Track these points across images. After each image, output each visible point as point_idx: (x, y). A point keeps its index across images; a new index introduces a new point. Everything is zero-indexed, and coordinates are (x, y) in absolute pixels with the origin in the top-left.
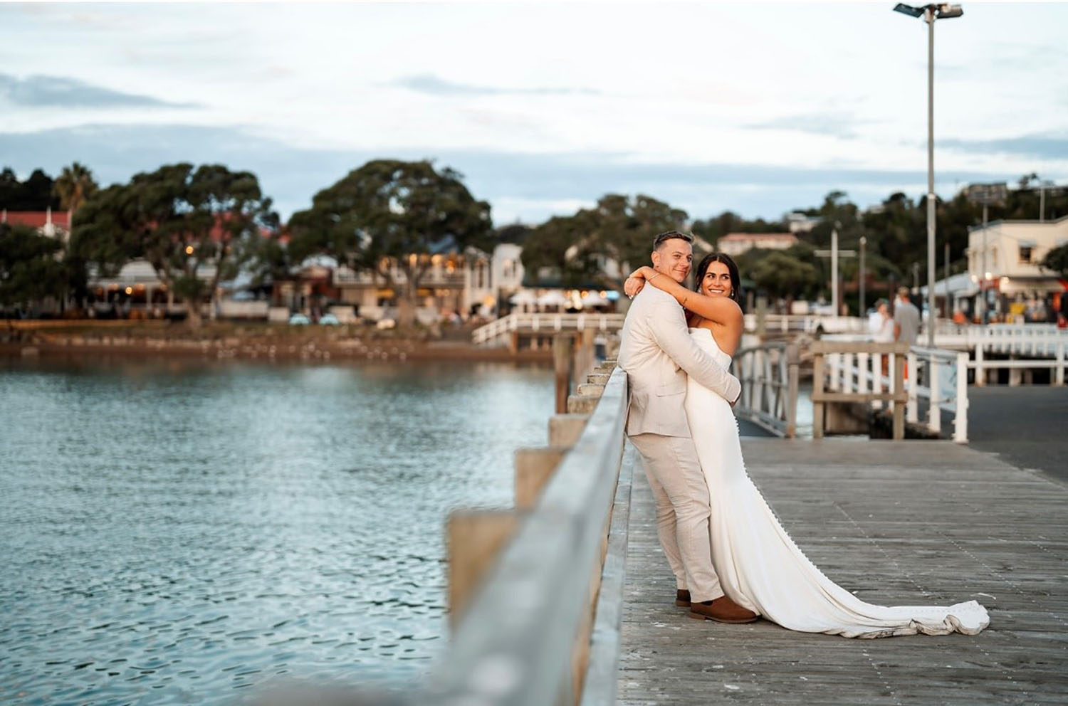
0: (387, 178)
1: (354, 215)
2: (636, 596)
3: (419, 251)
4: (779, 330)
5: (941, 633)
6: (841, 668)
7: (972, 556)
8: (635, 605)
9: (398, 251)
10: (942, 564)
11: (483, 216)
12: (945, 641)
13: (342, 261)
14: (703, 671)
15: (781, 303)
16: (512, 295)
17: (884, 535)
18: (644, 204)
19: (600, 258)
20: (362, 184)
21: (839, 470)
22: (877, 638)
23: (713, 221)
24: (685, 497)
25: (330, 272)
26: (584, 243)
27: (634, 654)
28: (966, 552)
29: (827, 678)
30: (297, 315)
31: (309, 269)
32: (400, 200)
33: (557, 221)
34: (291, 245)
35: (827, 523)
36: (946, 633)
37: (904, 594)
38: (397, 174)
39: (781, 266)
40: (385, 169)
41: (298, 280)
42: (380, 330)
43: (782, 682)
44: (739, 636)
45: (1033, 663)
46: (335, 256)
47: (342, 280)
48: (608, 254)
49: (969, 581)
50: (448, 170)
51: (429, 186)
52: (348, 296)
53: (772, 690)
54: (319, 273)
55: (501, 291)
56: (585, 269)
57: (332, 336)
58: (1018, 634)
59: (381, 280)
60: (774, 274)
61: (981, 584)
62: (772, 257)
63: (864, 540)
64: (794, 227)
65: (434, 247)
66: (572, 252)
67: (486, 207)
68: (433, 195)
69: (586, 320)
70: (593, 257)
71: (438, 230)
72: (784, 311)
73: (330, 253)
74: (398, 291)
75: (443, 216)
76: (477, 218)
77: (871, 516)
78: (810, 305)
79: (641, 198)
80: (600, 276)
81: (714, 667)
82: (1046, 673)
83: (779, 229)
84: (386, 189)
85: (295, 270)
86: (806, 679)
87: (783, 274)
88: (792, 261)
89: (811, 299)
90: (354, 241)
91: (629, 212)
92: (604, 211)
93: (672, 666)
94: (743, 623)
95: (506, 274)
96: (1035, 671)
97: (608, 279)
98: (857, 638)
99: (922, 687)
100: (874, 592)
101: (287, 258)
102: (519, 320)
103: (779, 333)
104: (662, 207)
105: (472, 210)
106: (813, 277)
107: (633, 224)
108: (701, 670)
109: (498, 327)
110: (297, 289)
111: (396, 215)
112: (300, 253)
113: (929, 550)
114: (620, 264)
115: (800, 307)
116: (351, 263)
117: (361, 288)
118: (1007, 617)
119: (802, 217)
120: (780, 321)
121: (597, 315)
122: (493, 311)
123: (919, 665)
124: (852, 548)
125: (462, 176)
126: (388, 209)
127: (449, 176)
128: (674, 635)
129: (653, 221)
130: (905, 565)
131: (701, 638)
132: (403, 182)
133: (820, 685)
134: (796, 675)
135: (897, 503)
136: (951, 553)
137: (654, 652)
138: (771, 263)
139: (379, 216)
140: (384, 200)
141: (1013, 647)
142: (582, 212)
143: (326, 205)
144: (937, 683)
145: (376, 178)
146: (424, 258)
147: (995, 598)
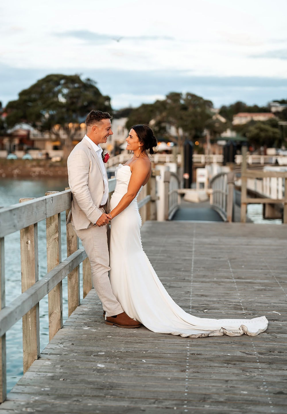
0: (58, 84)
1: (39, 103)
2: (85, 311)
3: (74, 121)
4: (259, 163)
5: (236, 335)
6: (169, 355)
7: (283, 290)
8: (81, 316)
9: (62, 121)
10: (263, 295)
11: (107, 103)
12: (236, 340)
13: (34, 126)
14: (92, 356)
15: (262, 149)
16: (121, 144)
17: (243, 277)
18: (190, 98)
19: (167, 126)
20: (44, 87)
21: (244, 240)
22: (199, 337)
23: (232, 106)
24: (95, 262)
25: (29, 132)
26: (159, 118)
27: (60, 345)
28: (282, 287)
29: (156, 361)
30: (11, 154)
31: (17, 131)
32: (64, 95)
33: (145, 107)
34: (8, 118)
35: (217, 271)
36: (239, 335)
37: (233, 311)
38: (62, 82)
39: (262, 130)
40: (56, 79)
41: (12, 136)
42: (53, 162)
43: (131, 363)
44: (125, 336)
45: (276, 352)
46: (30, 124)
47: (35, 136)
48: (171, 123)
49: (273, 304)
50: (89, 80)
51: (79, 88)
52: (37, 144)
53: (121, 368)
54: (23, 133)
55: (116, 142)
56: (159, 131)
57: (29, 165)
58: (279, 335)
59: (53, 137)
60: (258, 134)
61: (278, 306)
62: (258, 125)
63: (231, 280)
64: (274, 109)
65: (80, 119)
66: (152, 122)
67: (108, 99)
68: (81, 92)
69: (159, 157)
70: (163, 125)
71: (83, 110)
72: (262, 153)
73: (27, 123)
74: (63, 142)
75: (85, 103)
76: (103, 104)
77: (243, 266)
78: (277, 150)
79: (188, 94)
80: (167, 135)
81: (99, 353)
82: (280, 358)
83: (265, 110)
84: (56, 89)
85: (9, 131)
86: (145, 362)
87: (263, 134)
88: (268, 127)
89: (279, 147)
90: (39, 116)
91: (182, 102)
92: (169, 101)
93: (76, 353)
94: (131, 328)
95: (119, 133)
96: (275, 357)
97: (171, 136)
98: (188, 337)
99: (206, 367)
100: (216, 311)
101: (5, 125)
102: (125, 157)
103: (259, 165)
104: (199, 99)
105: (101, 100)
106: (278, 136)
107: (184, 108)
108: (90, 356)
109: (113, 160)
110: (11, 141)
111: (62, 103)
112: (12, 123)
113: (262, 286)
114: (177, 128)
115: (271, 151)
116: (39, 128)
117: (44, 141)
118: (280, 325)
119: (278, 104)
120: (260, 158)
121: (164, 155)
122: (112, 153)
123: (213, 354)
124: (221, 285)
125: (96, 83)
126: (58, 99)
127: (89, 83)
128: (90, 334)
129: (194, 106)
130: (243, 295)
131: (103, 336)
132: (65, 86)
133: (151, 365)
134: (140, 359)
135: (261, 259)
136: (273, 288)
137: (73, 344)
138: (257, 128)
139: (52, 103)
140: (56, 95)
141: (271, 343)
142: (158, 102)
143: (25, 97)
144: (216, 365)
145: (51, 84)
146: (76, 125)
147: (280, 314)
